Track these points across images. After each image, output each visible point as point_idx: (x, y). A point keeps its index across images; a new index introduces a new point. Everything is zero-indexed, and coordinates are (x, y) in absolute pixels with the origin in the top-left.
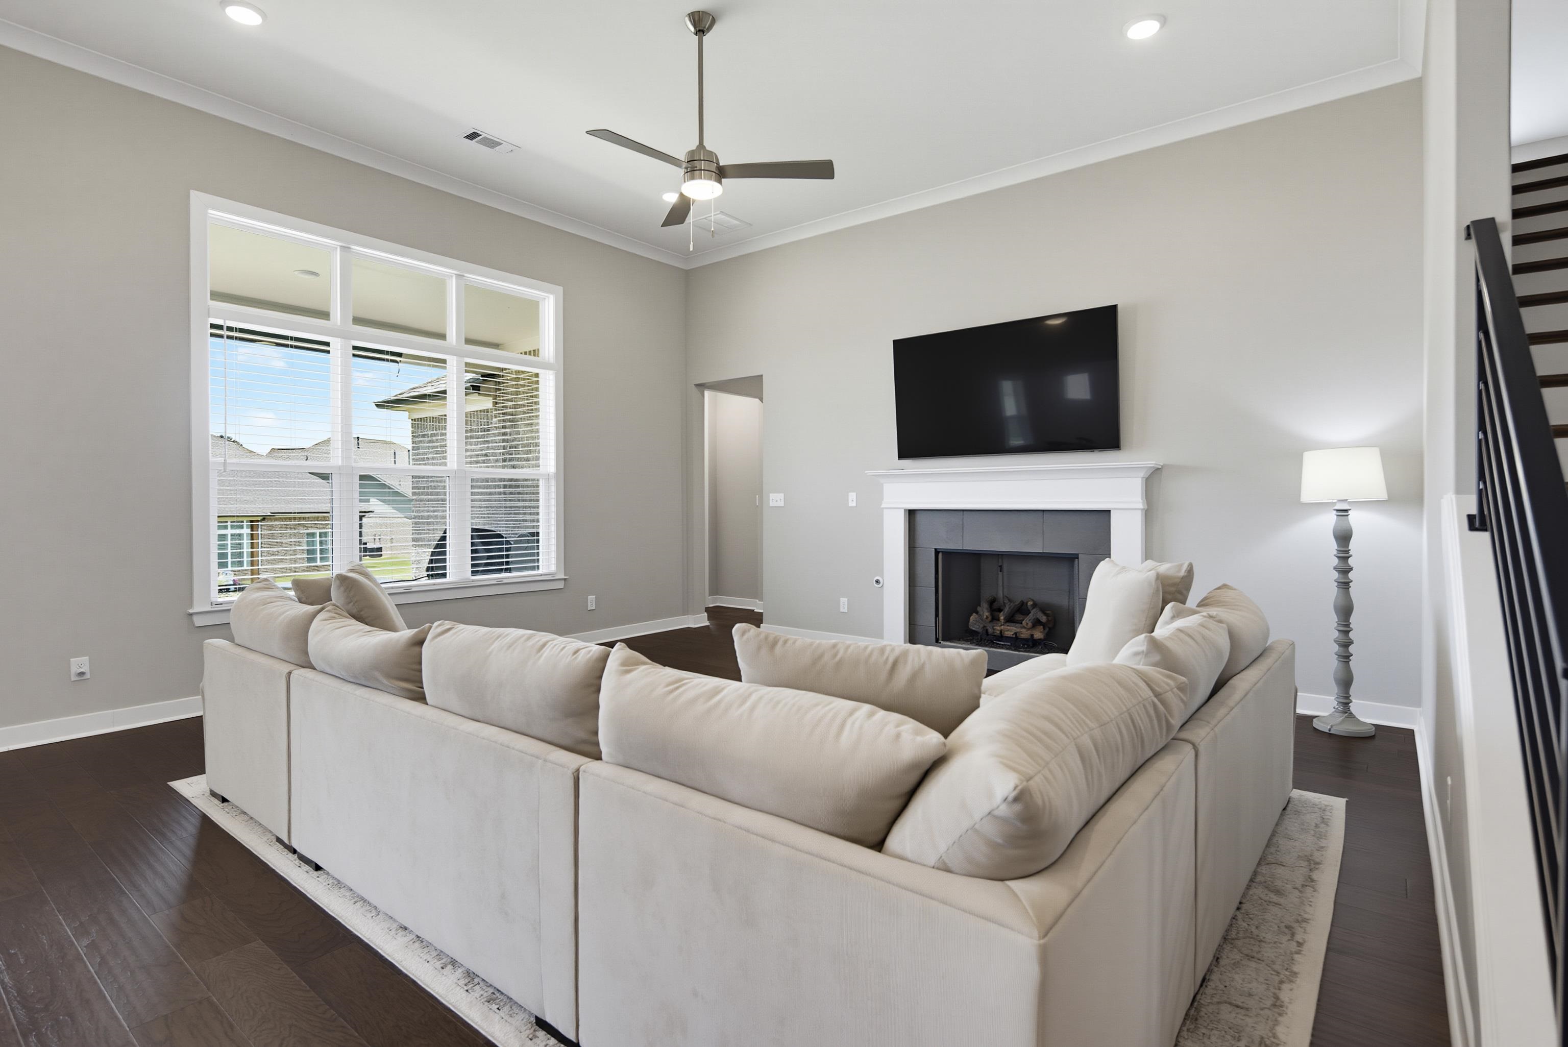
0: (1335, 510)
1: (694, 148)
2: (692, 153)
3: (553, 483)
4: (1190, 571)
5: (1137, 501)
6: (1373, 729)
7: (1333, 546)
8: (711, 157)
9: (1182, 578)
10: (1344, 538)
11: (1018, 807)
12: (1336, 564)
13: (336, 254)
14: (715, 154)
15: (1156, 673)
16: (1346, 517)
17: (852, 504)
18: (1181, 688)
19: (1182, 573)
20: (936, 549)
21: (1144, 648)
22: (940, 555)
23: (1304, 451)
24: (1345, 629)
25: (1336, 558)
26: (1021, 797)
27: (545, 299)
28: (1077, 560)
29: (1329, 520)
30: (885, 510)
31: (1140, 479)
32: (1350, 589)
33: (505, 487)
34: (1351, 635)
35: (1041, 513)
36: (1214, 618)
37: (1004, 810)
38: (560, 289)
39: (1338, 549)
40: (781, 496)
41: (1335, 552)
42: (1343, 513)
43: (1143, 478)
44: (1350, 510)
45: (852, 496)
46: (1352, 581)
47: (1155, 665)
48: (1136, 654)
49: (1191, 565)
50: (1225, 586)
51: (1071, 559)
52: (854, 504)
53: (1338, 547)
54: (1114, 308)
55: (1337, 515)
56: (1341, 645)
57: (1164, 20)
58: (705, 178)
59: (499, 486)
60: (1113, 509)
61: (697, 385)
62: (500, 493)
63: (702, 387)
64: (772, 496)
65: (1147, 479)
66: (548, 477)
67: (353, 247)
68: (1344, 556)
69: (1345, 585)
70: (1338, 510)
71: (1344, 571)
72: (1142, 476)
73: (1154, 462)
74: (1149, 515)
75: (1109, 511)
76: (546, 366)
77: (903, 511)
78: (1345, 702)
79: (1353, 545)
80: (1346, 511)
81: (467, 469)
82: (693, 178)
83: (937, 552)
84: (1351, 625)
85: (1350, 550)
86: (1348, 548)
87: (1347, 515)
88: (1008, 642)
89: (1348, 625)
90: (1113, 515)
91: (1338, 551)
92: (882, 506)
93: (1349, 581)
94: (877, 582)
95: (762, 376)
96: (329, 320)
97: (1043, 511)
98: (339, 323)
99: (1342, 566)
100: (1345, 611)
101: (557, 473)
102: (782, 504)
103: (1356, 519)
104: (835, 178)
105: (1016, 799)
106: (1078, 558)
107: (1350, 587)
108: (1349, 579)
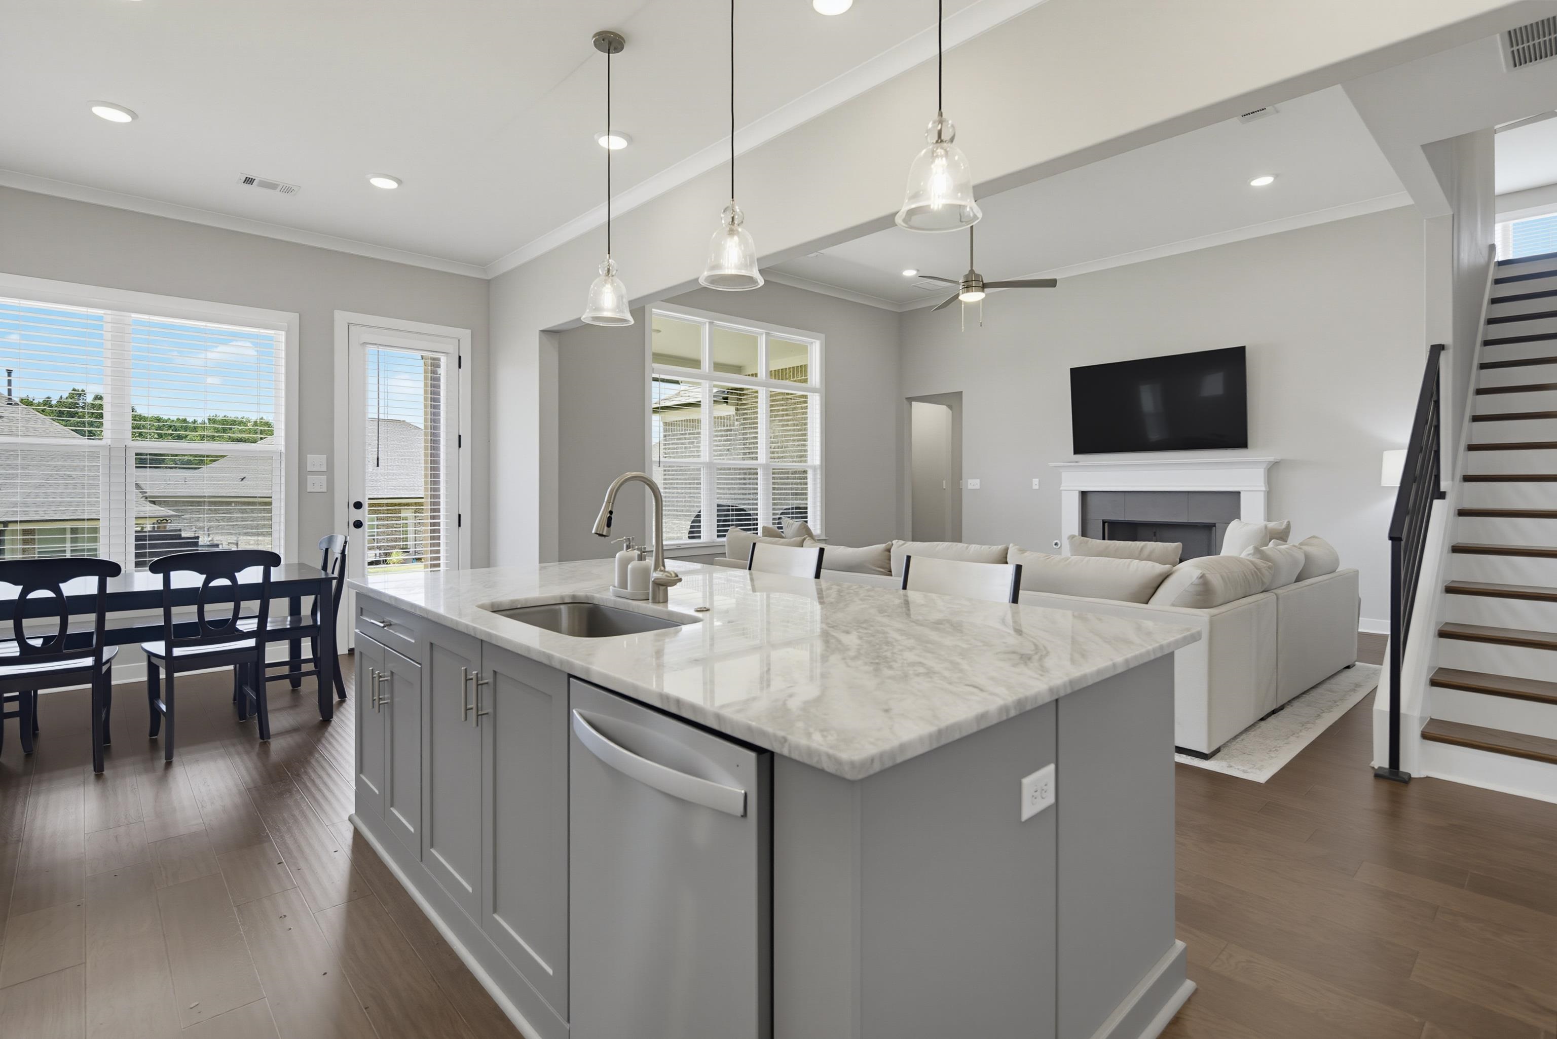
1: (967, 273)
2: (966, 276)
3: (819, 472)
4: (1288, 526)
5: (1261, 486)
8: (978, 278)
9: (1285, 528)
11: (1201, 580)
13: (706, 328)
14: (981, 276)
15: (1259, 562)
17: (1036, 487)
18: (1270, 568)
19: (1284, 526)
20: (1103, 520)
21: (1252, 552)
22: (1106, 524)
23: (1384, 451)
26: (1202, 576)
27: (812, 343)
28: (1214, 527)
30: (1063, 492)
31: (1263, 469)
33: (745, 474)
35: (1187, 494)
37: (1197, 582)
38: (823, 336)
40: (976, 481)
43: (1265, 468)
45: (1036, 481)
47: (1258, 558)
48: (1249, 554)
49: (1289, 522)
50: (1314, 537)
51: (1209, 527)
52: (1037, 487)
54: (1243, 349)
57: (1276, 176)
58: (975, 291)
59: (740, 474)
60: (1242, 491)
61: (907, 398)
62: (741, 479)
63: (910, 400)
64: (970, 481)
65: (1268, 469)
66: (814, 468)
67: (715, 322)
72: (1264, 467)
73: (1273, 458)
74: (1270, 495)
75: (1239, 493)
76: (814, 390)
77: (1078, 492)
81: (715, 461)
82: (967, 292)
83: (1104, 523)
90: (1242, 495)
92: (1061, 489)
94: (1056, 544)
95: (962, 392)
96: (700, 369)
97: (1188, 492)
98: (707, 371)
101: (821, 465)
102: (978, 487)
104: (1057, 286)
105: (1201, 577)
106: (1215, 526)
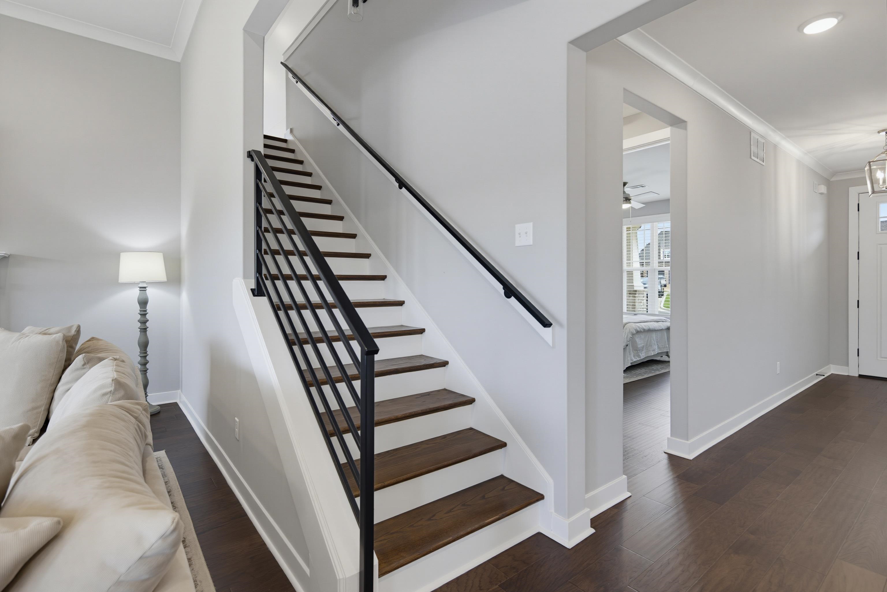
0: (139, 287)
6: (159, 408)
7: (137, 308)
9: (73, 337)
10: (143, 303)
12: (139, 318)
16: (144, 291)
18: (145, 409)
19: (73, 333)
23: (121, 253)
24: (144, 355)
25: (139, 315)
29: (135, 293)
32: (147, 332)
34: (148, 358)
36: (119, 359)
39: (141, 310)
41: (139, 312)
42: (143, 289)
44: (147, 287)
46: (148, 328)
49: (79, 327)
50: (93, 339)
53: (140, 309)
55: (140, 290)
56: (141, 365)
68: (144, 314)
69: (144, 330)
70: (140, 287)
71: (144, 322)
73: (5, 253)
78: (145, 395)
79: (149, 307)
80: (145, 288)
84: (147, 352)
85: (147, 310)
86: (146, 309)
87: (146, 290)
91: (140, 310)
93: (147, 327)
99: (143, 319)
100: (144, 346)
103: (151, 292)
107: (147, 331)
108: (147, 326)
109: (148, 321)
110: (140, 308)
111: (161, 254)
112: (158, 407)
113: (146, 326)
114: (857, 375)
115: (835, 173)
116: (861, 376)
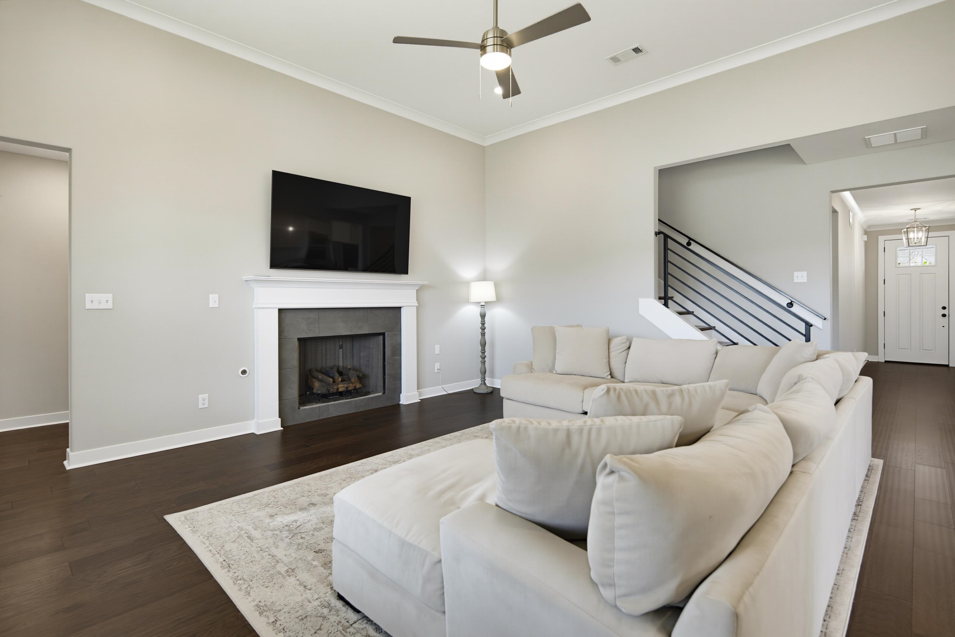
5: (415, 302)
7: (480, 319)
10: (483, 316)
12: (480, 326)
16: (484, 308)
17: (213, 305)
20: (299, 338)
22: (300, 342)
24: (483, 351)
29: (479, 309)
30: (256, 310)
31: (415, 291)
34: (485, 354)
35: (368, 309)
40: (110, 296)
41: (480, 322)
45: (214, 298)
46: (486, 333)
52: (216, 305)
55: (481, 307)
56: (482, 358)
60: (402, 306)
64: (89, 297)
65: (418, 291)
69: (483, 334)
70: (481, 305)
71: (483, 329)
72: (416, 289)
74: (417, 309)
77: (276, 310)
78: (484, 380)
79: (486, 319)
80: (484, 306)
85: (485, 323)
88: (337, 396)
89: (485, 350)
90: (402, 310)
92: (254, 306)
100: (483, 345)
102: (110, 306)
103: (487, 309)
106: (384, 335)
107: (485, 335)
109: (485, 328)
110: (482, 319)
111: (493, 282)
112: (492, 388)
113: (484, 332)
114: (884, 361)
115: (869, 227)
116: (886, 361)
